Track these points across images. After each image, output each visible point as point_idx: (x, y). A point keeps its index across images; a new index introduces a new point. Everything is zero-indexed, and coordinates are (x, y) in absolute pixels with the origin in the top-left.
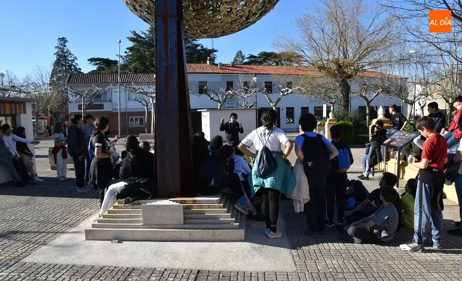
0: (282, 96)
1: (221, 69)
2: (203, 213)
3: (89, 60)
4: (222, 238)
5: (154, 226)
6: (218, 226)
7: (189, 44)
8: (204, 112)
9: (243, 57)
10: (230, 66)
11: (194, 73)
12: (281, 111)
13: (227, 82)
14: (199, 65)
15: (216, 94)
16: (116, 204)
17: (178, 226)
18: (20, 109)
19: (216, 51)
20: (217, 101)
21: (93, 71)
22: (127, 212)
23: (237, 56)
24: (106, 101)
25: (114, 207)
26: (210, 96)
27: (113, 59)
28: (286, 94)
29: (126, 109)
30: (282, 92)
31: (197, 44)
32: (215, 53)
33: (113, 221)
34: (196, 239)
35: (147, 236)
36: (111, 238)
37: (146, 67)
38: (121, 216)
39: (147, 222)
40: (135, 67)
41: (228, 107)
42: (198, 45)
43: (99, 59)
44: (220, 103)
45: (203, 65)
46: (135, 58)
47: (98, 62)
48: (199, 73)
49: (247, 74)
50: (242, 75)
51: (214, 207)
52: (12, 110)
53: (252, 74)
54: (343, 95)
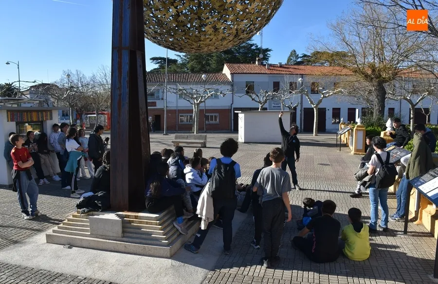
0: (323, 98)
1: (269, 69)
2: (140, 228)
3: (151, 59)
4: (151, 253)
5: (99, 236)
6: (150, 242)
7: (244, 44)
8: (240, 113)
9: (297, 57)
10: (278, 67)
11: (242, 73)
12: (327, 112)
13: (274, 82)
14: (247, 65)
15: (257, 96)
16: (76, 214)
17: (118, 239)
18: (46, 116)
19: (270, 50)
20: (259, 103)
21: (154, 69)
22: (82, 221)
23: (291, 55)
24: (159, 99)
25: (74, 216)
26: (251, 97)
27: (173, 58)
28: (327, 96)
29: (177, 107)
30: (323, 94)
31: (252, 43)
32: (268, 53)
33: (69, 228)
34: (130, 251)
35: (92, 245)
36: (65, 244)
37: (203, 66)
38: (76, 224)
39: (93, 233)
40: (192, 66)
41: (273, 107)
42: (252, 45)
43: (160, 58)
44: (261, 104)
45: (251, 66)
46: (193, 58)
47: (159, 61)
48: (247, 73)
49: (293, 74)
50: (288, 76)
51: (151, 224)
52: (38, 117)
53: (298, 74)
54: (378, 99)
